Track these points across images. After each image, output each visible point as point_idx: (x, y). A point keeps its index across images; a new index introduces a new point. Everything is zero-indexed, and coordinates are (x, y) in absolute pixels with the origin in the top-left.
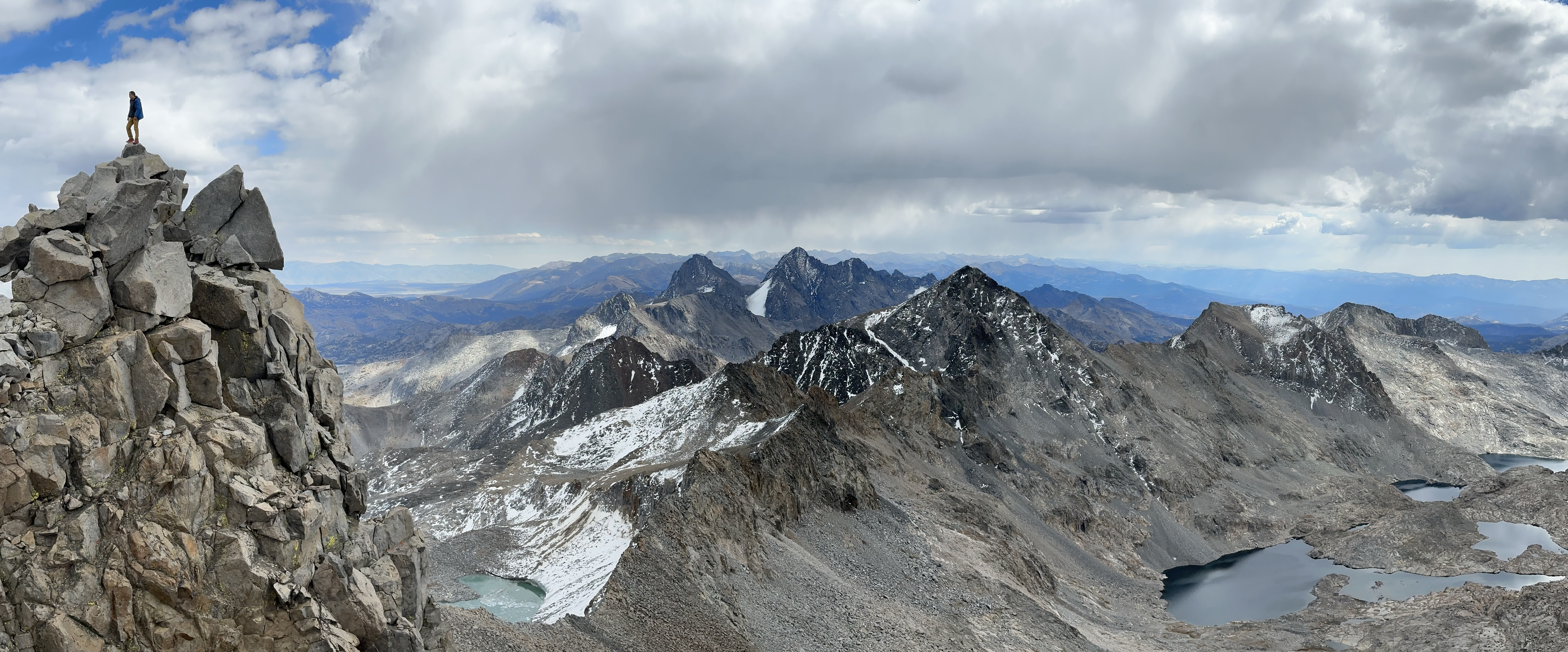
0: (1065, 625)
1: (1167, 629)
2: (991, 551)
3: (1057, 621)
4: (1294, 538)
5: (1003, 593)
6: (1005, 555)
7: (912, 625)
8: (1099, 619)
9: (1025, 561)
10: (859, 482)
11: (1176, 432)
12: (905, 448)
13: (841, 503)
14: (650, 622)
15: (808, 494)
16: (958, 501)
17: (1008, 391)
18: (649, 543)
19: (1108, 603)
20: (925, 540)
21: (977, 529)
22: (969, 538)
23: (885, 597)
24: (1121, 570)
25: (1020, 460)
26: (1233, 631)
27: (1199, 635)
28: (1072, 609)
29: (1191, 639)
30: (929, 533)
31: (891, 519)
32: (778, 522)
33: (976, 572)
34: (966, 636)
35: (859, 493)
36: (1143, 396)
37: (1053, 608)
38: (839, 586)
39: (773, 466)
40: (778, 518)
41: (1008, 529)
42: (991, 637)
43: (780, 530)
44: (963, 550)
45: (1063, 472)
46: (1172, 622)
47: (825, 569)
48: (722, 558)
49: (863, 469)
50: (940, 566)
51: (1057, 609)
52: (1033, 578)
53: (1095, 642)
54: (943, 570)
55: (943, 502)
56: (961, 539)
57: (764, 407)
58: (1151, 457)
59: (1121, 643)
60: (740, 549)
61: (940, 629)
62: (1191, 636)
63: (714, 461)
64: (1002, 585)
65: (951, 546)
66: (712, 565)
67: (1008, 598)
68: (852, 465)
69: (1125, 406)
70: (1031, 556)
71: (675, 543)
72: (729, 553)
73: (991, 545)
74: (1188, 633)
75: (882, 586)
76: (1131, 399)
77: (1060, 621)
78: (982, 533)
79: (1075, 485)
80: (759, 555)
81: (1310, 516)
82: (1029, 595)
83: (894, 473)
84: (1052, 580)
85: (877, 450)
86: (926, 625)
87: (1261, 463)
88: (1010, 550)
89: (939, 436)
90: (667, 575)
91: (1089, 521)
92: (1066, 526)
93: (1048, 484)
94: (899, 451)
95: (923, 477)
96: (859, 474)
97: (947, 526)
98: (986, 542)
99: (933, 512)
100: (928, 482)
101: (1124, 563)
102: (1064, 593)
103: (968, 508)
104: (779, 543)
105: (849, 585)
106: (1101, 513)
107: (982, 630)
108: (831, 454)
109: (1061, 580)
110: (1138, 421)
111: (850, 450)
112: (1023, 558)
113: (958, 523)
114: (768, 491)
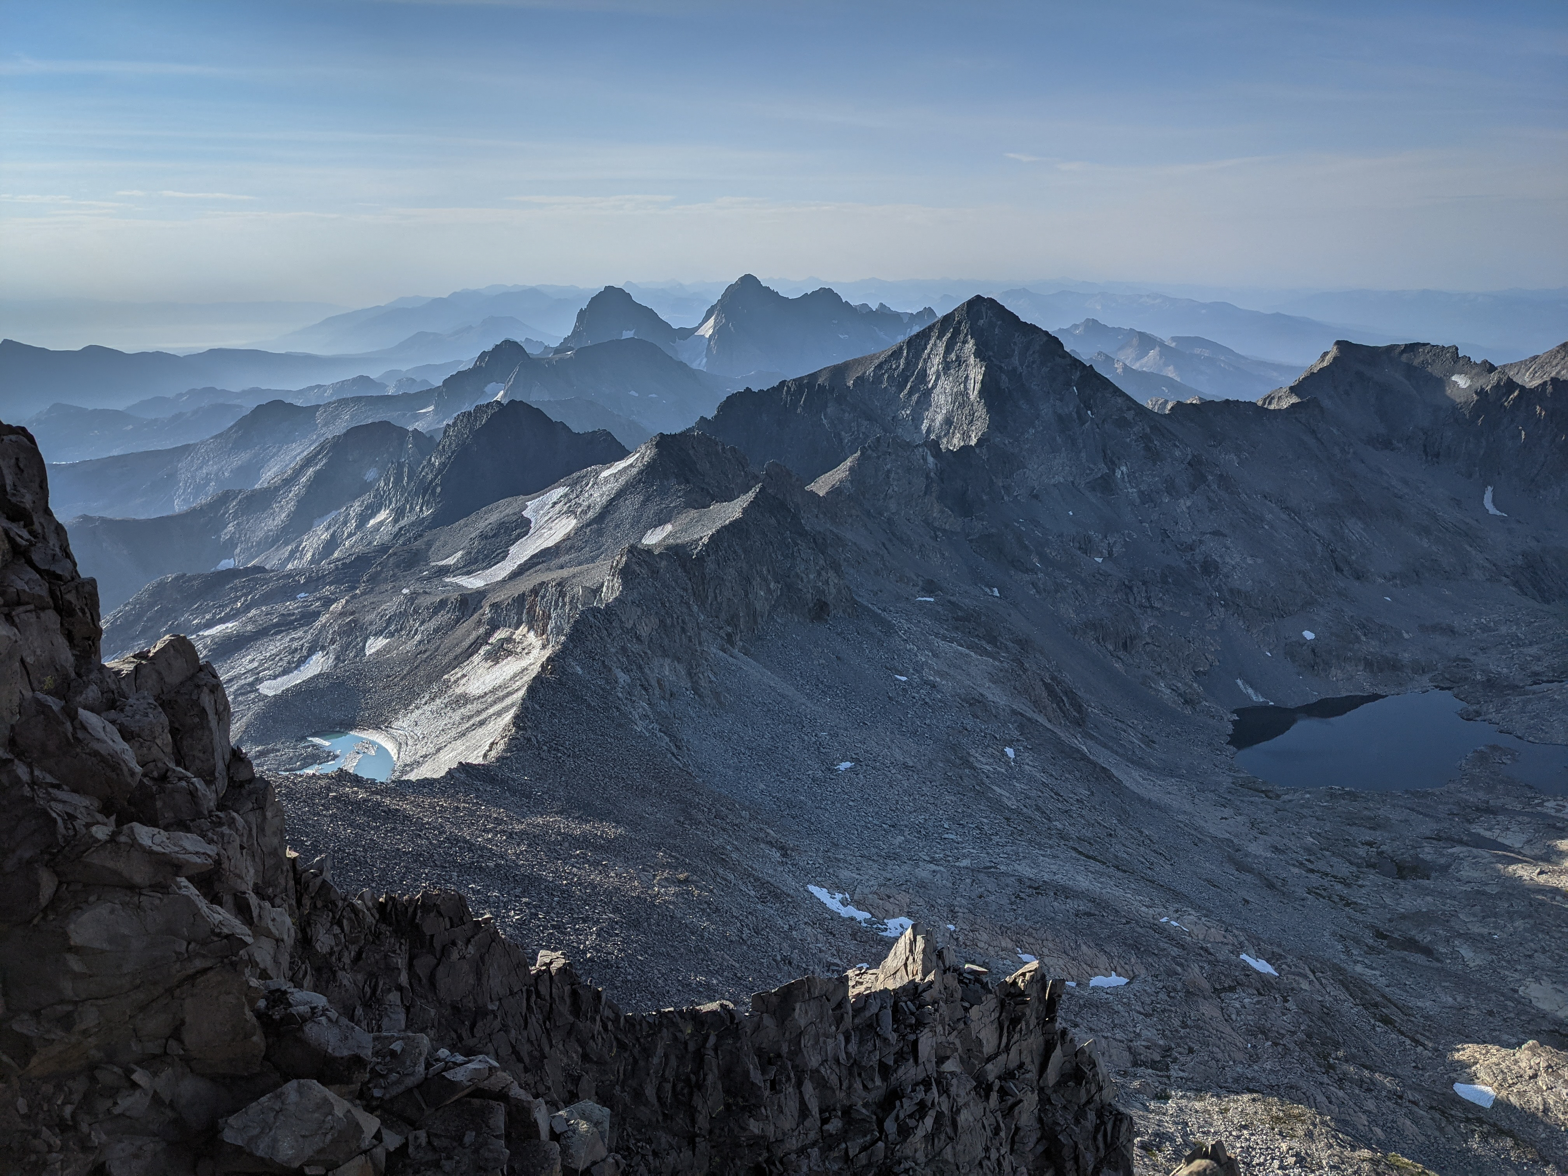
0: (1095, 764)
1: (1233, 783)
2: (1001, 670)
3: (1084, 757)
4: (1436, 687)
5: (1015, 721)
6: (1019, 675)
7: (898, 755)
8: (1141, 761)
9: (1045, 684)
10: (831, 583)
11: (1266, 527)
12: (890, 540)
13: (810, 610)
14: (570, 763)
15: (767, 600)
16: (960, 608)
17: (1030, 466)
18: (563, 667)
19: (1154, 742)
20: (916, 655)
21: (984, 643)
22: (972, 654)
23: (864, 723)
24: (1174, 702)
25: (1043, 557)
26: (1328, 798)
27: (1278, 796)
28: (1105, 746)
29: (1266, 799)
30: (922, 647)
31: (872, 629)
32: (729, 635)
33: (982, 695)
34: (967, 771)
35: (831, 597)
36: (1221, 475)
37: (1080, 743)
38: (808, 711)
39: (721, 566)
40: (729, 629)
41: (1024, 644)
42: (999, 772)
43: (733, 644)
44: (964, 667)
45: (1101, 574)
46: (1242, 775)
47: (790, 691)
48: (659, 681)
49: (836, 567)
50: (934, 686)
51: (1085, 744)
52: (1055, 706)
53: (1134, 787)
54: (938, 692)
55: (940, 609)
56: (962, 654)
57: (707, 490)
58: (1227, 559)
59: (1170, 793)
60: (681, 669)
61: (934, 762)
62: (1267, 796)
63: (645, 561)
64: (1014, 712)
65: (950, 663)
66: (646, 690)
67: (1021, 727)
68: (822, 562)
69: (1194, 489)
70: (1053, 678)
71: (597, 665)
72: (667, 674)
73: (1002, 662)
74: (1262, 792)
75: (861, 710)
76: (1203, 479)
77: (1089, 759)
78: (989, 648)
79: (1116, 592)
80: (706, 675)
81: (1466, 660)
82: (1049, 726)
83: (877, 572)
84: (1079, 708)
85: (855, 543)
86: (915, 757)
87: (1394, 577)
88: (1025, 670)
89: (936, 524)
90: (590, 705)
91: (1132, 638)
92: (1102, 643)
93: (1080, 587)
94: (884, 544)
95: (915, 578)
96: (831, 574)
97: (944, 638)
98: (994, 659)
99: (926, 621)
100: (921, 583)
101: (1180, 695)
102: (1096, 726)
103: (972, 616)
104: (731, 659)
105: (820, 709)
106: (1150, 629)
107: (987, 764)
108: (795, 549)
109: (1093, 710)
110: (1211, 510)
111: (820, 544)
112: (1042, 680)
113: (958, 635)
114: (716, 597)
